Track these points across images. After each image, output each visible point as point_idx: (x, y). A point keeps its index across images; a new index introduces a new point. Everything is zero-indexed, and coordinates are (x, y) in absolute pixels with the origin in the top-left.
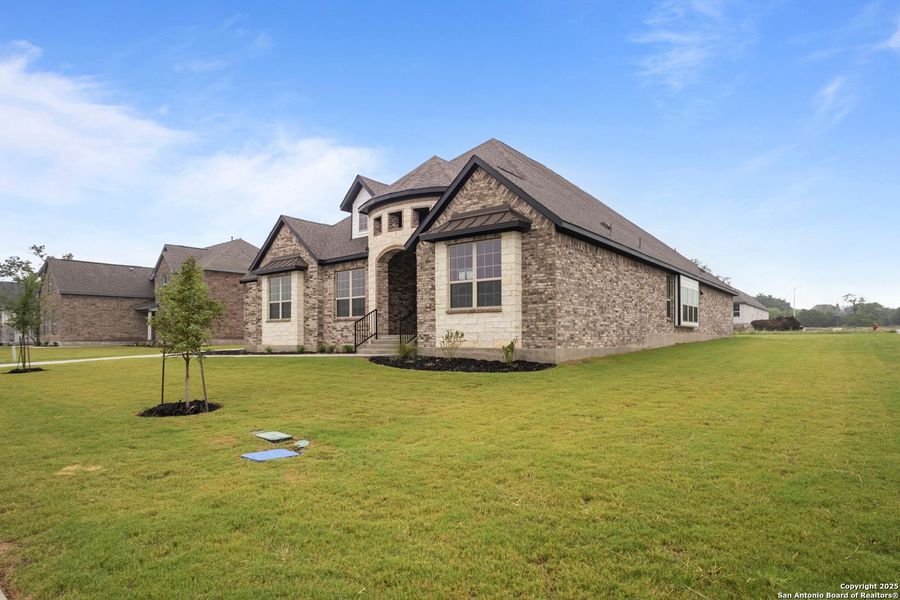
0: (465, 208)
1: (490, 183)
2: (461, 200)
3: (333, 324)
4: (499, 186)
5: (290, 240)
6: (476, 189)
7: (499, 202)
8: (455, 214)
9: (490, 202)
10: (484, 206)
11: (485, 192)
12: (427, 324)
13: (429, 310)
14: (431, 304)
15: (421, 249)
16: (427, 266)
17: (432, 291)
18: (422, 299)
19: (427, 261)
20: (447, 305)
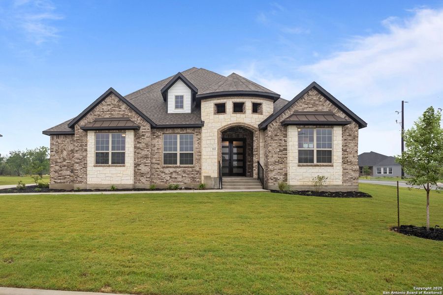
0: (303, 109)
1: (320, 98)
2: (301, 104)
3: (162, 170)
4: (325, 101)
5: (119, 107)
6: (311, 100)
7: (326, 109)
8: (296, 111)
9: (320, 108)
10: (316, 110)
11: (317, 103)
12: (275, 172)
13: (277, 163)
14: (278, 160)
15: (271, 128)
16: (276, 138)
17: (280, 153)
18: (272, 157)
19: (276, 135)
20: (297, 161)
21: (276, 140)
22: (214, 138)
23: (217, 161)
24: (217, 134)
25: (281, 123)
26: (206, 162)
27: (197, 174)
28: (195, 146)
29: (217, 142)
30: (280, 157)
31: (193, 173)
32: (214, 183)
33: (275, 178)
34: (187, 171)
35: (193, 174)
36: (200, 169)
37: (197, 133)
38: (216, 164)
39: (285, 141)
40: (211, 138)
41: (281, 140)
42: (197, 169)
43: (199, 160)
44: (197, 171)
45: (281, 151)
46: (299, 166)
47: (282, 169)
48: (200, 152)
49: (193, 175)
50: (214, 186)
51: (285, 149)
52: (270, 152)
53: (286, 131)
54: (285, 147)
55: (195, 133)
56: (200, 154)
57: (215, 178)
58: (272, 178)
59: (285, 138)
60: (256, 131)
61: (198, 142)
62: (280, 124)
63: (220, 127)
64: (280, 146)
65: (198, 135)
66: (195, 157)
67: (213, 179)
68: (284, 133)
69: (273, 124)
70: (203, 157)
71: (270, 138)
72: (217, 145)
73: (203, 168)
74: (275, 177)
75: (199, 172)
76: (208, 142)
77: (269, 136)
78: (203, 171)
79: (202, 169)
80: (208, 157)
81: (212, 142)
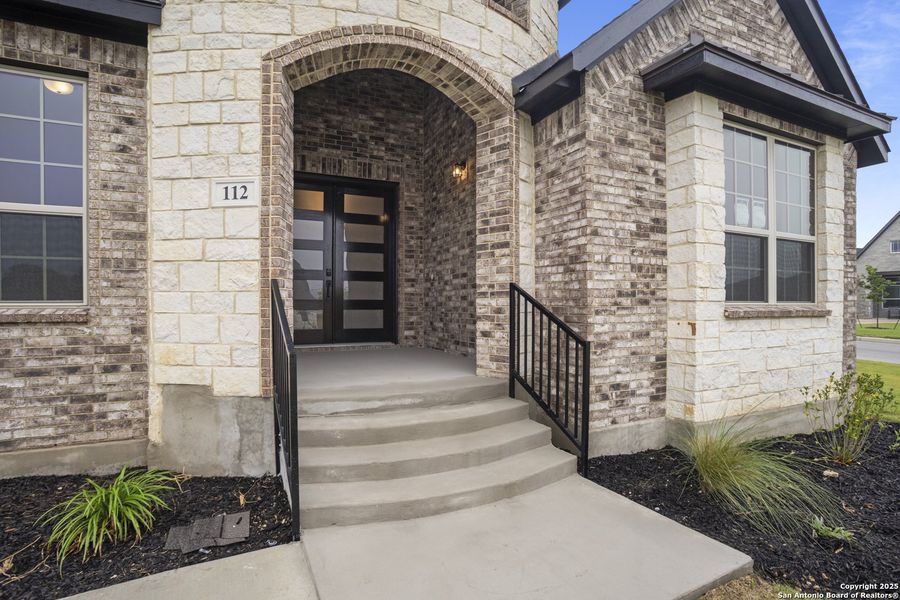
2: (711, 6)
4: (783, 26)
12: (620, 350)
13: (626, 302)
14: (633, 285)
15: (602, 90)
16: (624, 156)
17: (640, 244)
18: (607, 262)
19: (623, 141)
20: (722, 294)
21: (621, 167)
22: (233, 111)
23: (253, 278)
24: (258, 86)
25: (645, 77)
26: (175, 287)
27: (112, 369)
28: (99, 163)
29: (256, 144)
30: (640, 268)
31: (79, 360)
32: (234, 434)
33: (616, 387)
34: (17, 351)
35: (73, 370)
36: (139, 330)
37: (112, 79)
38: (252, 302)
39: (660, 182)
40: (210, 112)
41: (642, 170)
42: (116, 332)
43: (132, 267)
44: (107, 350)
45: (642, 232)
46: (730, 317)
47: (648, 334)
48: (135, 213)
49: (74, 379)
50: (239, 456)
51: (659, 226)
52: (595, 233)
53: (662, 127)
54: (659, 214)
55: (96, 76)
56: (132, 227)
57: (241, 401)
58: (605, 389)
59: (660, 166)
60: (498, 114)
61: (118, 139)
62: (639, 82)
63: (282, 41)
64: (639, 202)
65: (117, 91)
66: (97, 245)
67: (226, 412)
68: (656, 133)
69: (607, 73)
70: (156, 249)
71: (594, 153)
72: (256, 160)
73: (157, 325)
74: (619, 379)
75: (129, 357)
76: (194, 140)
77: (590, 136)
78: (156, 351)
79: (151, 334)
80: (192, 249)
81: (224, 140)
